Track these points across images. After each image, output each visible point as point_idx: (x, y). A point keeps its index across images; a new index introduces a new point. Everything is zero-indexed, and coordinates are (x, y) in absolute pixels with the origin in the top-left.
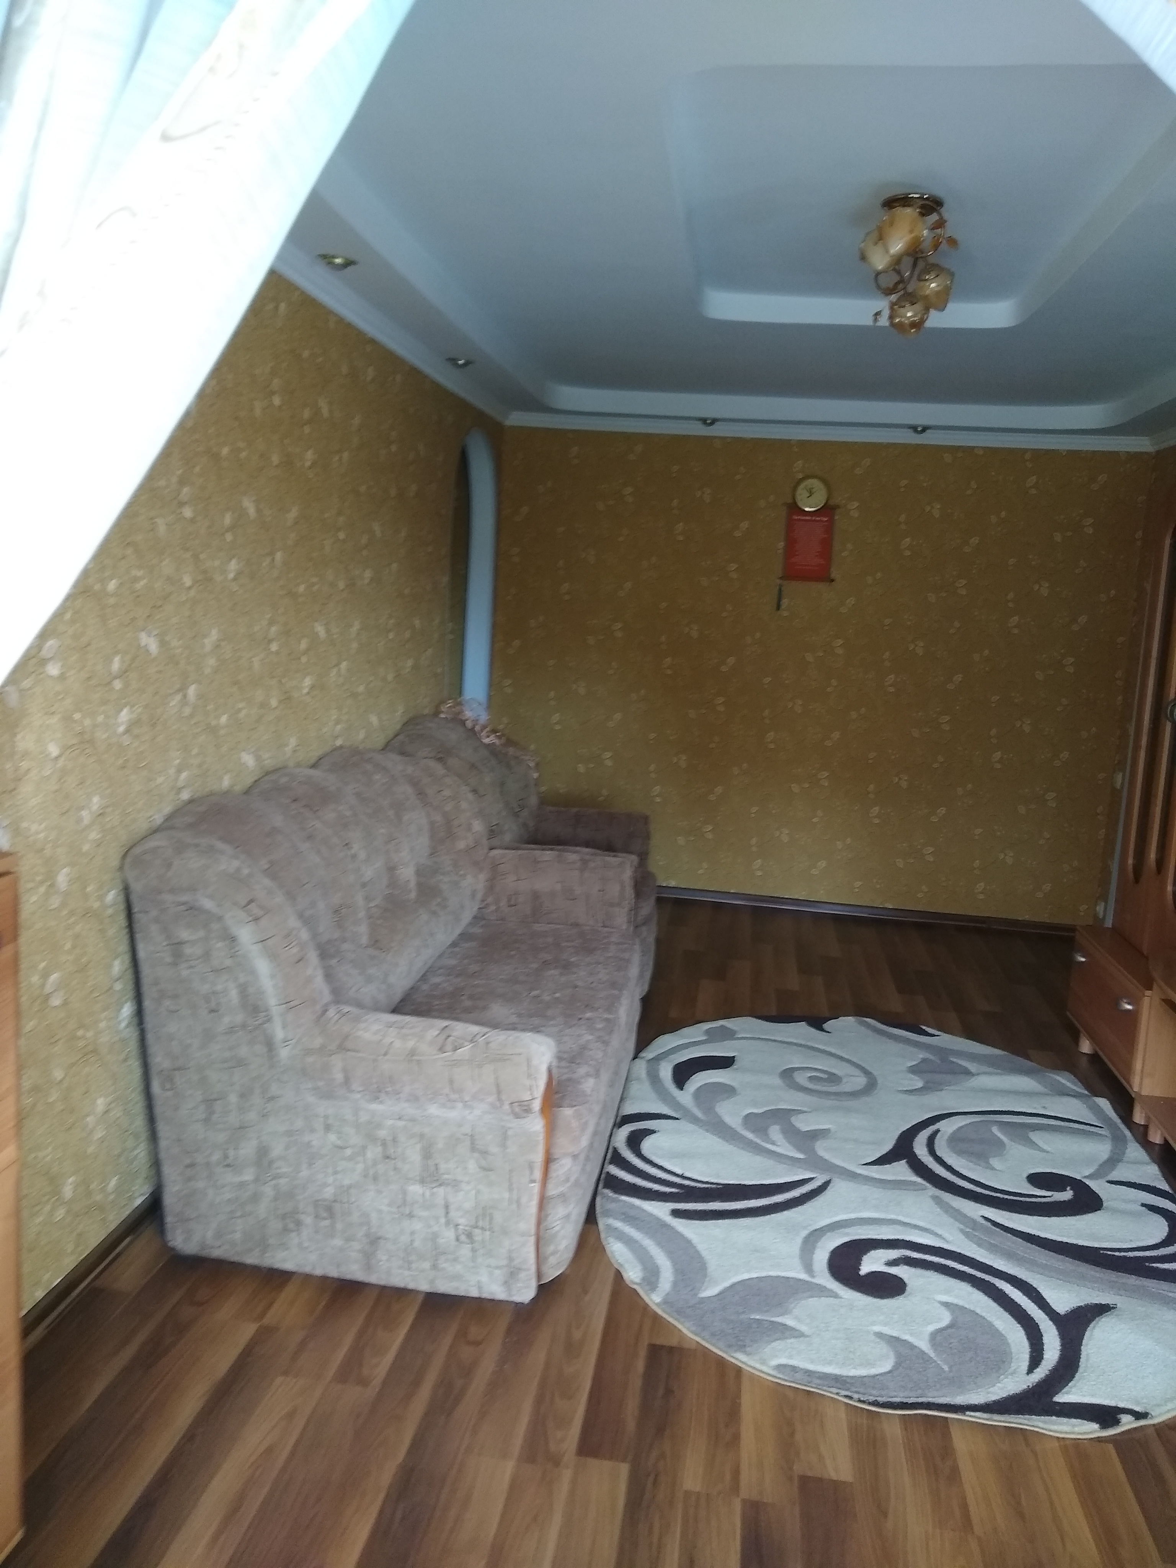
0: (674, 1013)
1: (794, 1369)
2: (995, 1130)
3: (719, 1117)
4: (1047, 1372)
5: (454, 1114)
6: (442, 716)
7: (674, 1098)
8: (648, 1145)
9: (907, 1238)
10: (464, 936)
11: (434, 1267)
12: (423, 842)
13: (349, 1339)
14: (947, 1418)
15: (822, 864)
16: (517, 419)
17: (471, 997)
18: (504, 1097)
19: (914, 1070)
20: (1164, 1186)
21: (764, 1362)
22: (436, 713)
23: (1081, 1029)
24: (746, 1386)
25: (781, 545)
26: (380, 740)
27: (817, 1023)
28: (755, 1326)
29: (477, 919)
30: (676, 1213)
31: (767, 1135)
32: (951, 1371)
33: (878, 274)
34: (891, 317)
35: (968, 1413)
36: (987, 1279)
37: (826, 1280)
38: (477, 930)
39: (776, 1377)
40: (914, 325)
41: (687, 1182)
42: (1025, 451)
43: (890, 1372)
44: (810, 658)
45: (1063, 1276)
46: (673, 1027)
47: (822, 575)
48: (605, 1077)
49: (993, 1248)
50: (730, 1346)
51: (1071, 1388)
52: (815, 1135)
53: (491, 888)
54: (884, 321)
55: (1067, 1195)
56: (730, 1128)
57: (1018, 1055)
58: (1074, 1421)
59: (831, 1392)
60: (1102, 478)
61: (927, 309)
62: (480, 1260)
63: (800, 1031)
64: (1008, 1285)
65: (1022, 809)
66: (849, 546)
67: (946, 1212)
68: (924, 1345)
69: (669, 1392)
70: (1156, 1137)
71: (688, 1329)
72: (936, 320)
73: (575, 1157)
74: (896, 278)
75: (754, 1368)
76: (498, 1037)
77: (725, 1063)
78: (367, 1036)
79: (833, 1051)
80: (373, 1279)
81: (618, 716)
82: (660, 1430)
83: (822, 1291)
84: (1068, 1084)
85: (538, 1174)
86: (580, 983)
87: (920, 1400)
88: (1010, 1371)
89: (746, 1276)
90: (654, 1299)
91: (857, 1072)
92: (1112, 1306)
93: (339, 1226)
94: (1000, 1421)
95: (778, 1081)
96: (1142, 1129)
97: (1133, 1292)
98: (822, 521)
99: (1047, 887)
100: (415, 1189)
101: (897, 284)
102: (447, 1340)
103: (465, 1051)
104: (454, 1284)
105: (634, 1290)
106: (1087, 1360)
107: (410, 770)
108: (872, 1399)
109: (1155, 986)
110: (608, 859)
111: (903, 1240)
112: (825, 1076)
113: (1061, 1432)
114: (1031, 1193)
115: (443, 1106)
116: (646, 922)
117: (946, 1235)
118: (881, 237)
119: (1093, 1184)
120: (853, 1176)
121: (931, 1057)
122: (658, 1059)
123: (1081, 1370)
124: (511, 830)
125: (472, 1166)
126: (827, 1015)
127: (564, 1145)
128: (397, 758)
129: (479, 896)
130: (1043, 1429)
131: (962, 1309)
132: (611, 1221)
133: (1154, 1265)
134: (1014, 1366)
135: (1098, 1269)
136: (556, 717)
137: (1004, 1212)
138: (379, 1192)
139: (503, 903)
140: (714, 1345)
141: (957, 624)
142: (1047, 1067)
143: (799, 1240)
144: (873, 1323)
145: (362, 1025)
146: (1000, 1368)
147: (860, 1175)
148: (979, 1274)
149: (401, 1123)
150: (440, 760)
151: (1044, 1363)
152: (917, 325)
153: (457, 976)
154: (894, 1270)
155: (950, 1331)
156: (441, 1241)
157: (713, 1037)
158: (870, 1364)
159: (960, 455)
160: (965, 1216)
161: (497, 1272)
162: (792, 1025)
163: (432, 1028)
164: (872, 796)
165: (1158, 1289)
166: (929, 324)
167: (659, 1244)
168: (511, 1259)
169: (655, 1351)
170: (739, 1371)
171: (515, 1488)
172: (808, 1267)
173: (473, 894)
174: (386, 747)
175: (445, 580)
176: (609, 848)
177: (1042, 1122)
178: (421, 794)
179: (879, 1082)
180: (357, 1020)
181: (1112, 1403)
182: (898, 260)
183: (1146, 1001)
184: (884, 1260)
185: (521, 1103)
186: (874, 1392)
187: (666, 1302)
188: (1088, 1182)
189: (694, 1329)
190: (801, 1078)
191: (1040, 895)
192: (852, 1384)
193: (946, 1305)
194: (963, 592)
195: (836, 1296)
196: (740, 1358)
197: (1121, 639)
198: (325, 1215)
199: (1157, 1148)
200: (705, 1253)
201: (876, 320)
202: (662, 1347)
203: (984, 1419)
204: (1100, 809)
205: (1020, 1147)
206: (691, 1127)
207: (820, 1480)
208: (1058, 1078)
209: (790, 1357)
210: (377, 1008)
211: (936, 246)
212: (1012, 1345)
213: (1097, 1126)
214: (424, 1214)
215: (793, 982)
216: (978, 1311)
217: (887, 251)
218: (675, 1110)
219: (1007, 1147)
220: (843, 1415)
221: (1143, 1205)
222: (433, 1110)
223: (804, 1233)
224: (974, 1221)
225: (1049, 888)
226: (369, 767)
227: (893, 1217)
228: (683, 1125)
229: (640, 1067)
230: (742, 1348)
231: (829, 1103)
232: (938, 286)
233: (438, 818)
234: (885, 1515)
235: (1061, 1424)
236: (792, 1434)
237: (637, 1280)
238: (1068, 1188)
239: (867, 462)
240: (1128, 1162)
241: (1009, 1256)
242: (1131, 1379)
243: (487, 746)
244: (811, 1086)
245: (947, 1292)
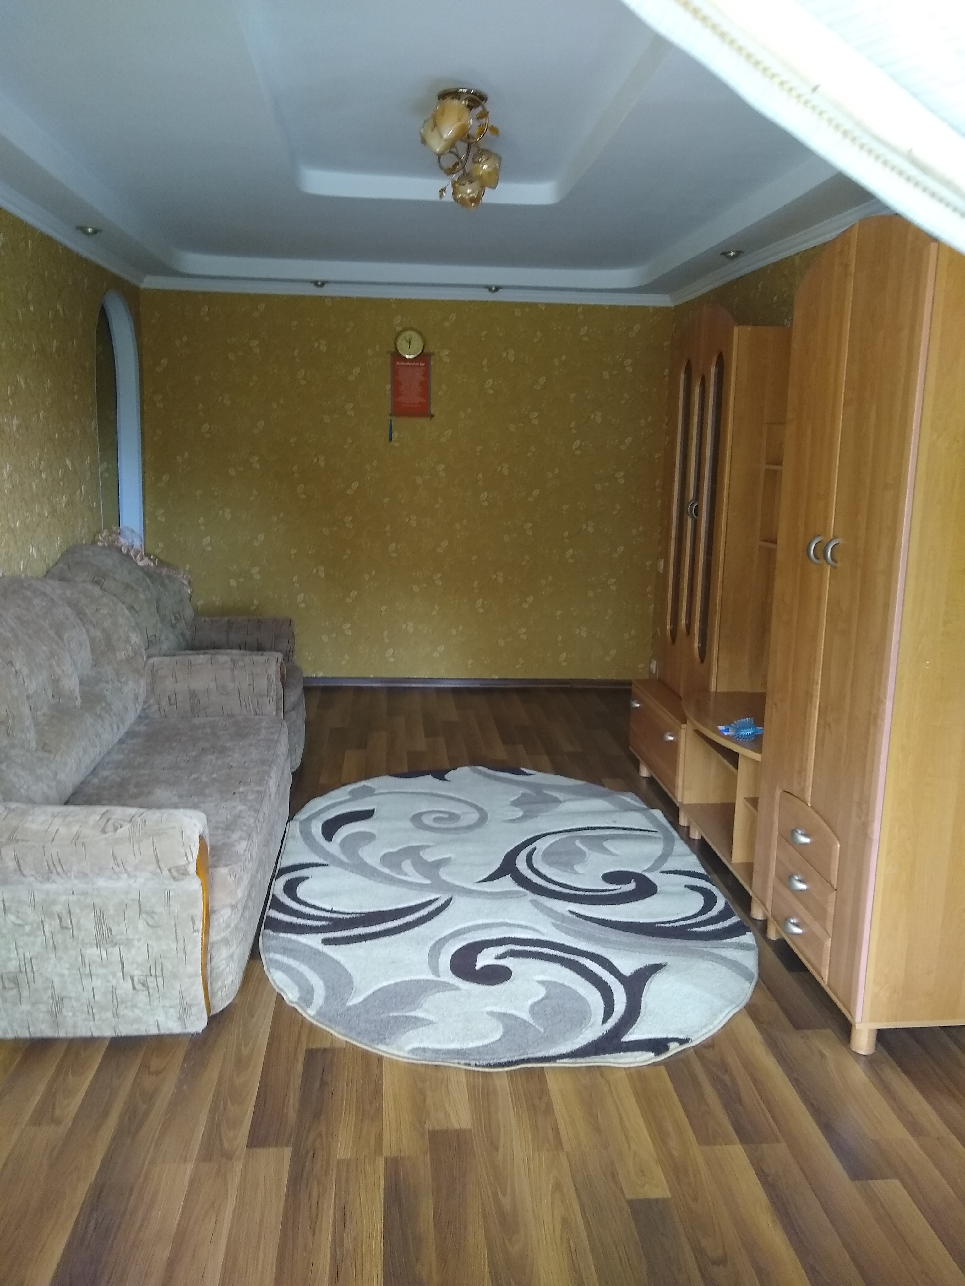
0: (323, 780)
1: (424, 1050)
2: (578, 843)
3: (362, 859)
4: (617, 1021)
5: (121, 884)
6: (100, 544)
7: (324, 849)
8: (301, 891)
9: (512, 936)
10: (130, 734)
11: (116, 1015)
12: (85, 656)
13: (41, 1088)
14: (542, 1068)
15: (441, 648)
16: (150, 282)
17: (137, 785)
18: (162, 865)
19: (515, 804)
20: (701, 870)
21: (400, 1048)
22: (94, 542)
23: (640, 759)
24: (386, 1069)
25: (389, 387)
26: (40, 569)
27: (440, 775)
28: (392, 1021)
29: (140, 718)
30: (326, 942)
31: (400, 868)
32: (545, 1032)
33: (439, 156)
34: (454, 194)
35: (558, 1061)
36: (572, 958)
37: (449, 977)
38: (142, 728)
39: (411, 1059)
40: (472, 200)
41: (335, 916)
42: (577, 306)
43: (499, 1040)
44: (419, 480)
45: (630, 948)
46: (323, 791)
47: (423, 411)
48: (257, 839)
49: (578, 935)
50: (373, 1041)
51: (634, 1029)
52: (439, 864)
53: (152, 690)
54: (448, 197)
55: (632, 886)
56: (372, 867)
57: (595, 783)
58: (636, 1053)
59: (454, 1063)
60: (637, 327)
61: (483, 188)
62: (155, 1003)
63: (427, 782)
64: (589, 960)
65: (591, 594)
66: (444, 387)
67: (542, 911)
68: (525, 1016)
69: (323, 1083)
70: (695, 835)
71: (339, 1033)
72: (490, 197)
73: (233, 907)
74: (456, 160)
75: (393, 1055)
76: (153, 816)
77: (366, 815)
78: (34, 827)
79: (453, 795)
80: (62, 1034)
81: (261, 537)
82: (317, 1116)
83: (446, 986)
84: (632, 802)
85: (199, 925)
86: (234, 764)
87: (522, 1057)
88: (590, 1024)
89: (385, 984)
90: (310, 1013)
91: (472, 810)
92: (663, 964)
93: (25, 993)
94: (582, 1063)
95: (409, 825)
96: (686, 829)
97: (678, 951)
98: (419, 366)
99: (613, 652)
100: (92, 952)
101: (455, 165)
102: (131, 1075)
103: (125, 829)
104: (135, 1026)
105: (294, 1008)
106: (646, 1007)
107: (68, 593)
108: (485, 1063)
109: (688, 721)
110: (255, 657)
111: (509, 938)
112: (446, 816)
113: (627, 1063)
114: (605, 888)
115: (111, 878)
116: (295, 707)
117: (542, 929)
118: (435, 124)
119: (650, 876)
120: (469, 893)
121: (528, 791)
122: (309, 819)
123: (641, 1015)
124: (168, 640)
125: (141, 925)
126: (449, 768)
127: (221, 898)
128: (56, 584)
129: (141, 699)
130: (614, 1063)
131: (554, 984)
132: (272, 955)
133: (694, 930)
134: (592, 1020)
135: (654, 938)
136: (207, 540)
137: (586, 906)
138: (59, 959)
139: (164, 703)
140: (360, 1042)
141: (533, 449)
142: (616, 791)
143: (427, 949)
144: (486, 1005)
145: (30, 818)
146: (582, 1024)
147: (475, 891)
148: (567, 956)
149: (72, 898)
150: (97, 583)
151: (614, 1014)
152: (476, 200)
153: (124, 769)
154: (502, 962)
155: (544, 1001)
156: (118, 992)
157: (355, 795)
158: (484, 1036)
159: (527, 310)
160: (556, 912)
161: (172, 1011)
162: (421, 778)
163: (95, 814)
164: (476, 591)
165: (696, 947)
166: (485, 199)
167: (313, 969)
168: (182, 998)
169: (311, 1054)
170: (380, 1059)
171: (195, 1184)
172: (435, 970)
173: (136, 698)
174: (48, 574)
175: (94, 424)
176: (260, 648)
177: (613, 833)
178: (80, 614)
179: (489, 815)
180: (24, 814)
181: (664, 1036)
182: (452, 145)
183: (683, 732)
184: (494, 956)
185: (178, 868)
186: (488, 1057)
187: (319, 1013)
188: (646, 874)
189: (343, 1031)
190: (428, 820)
191: (608, 659)
192: (469, 1054)
193: (542, 983)
194: (536, 422)
195: (457, 989)
196: (381, 1049)
197: (657, 456)
198: (12, 985)
199: (696, 842)
200: (350, 971)
201: (441, 196)
202: (317, 1050)
203: (570, 1063)
204: (649, 589)
205: (596, 854)
206: (338, 870)
207: (446, 1132)
208: (625, 798)
209: (422, 1041)
210: (48, 801)
211: (482, 132)
212: (591, 1005)
213: (652, 831)
214: (102, 971)
215: (421, 744)
216: (566, 983)
217: (441, 136)
218: (325, 859)
219: (587, 855)
220: (464, 1079)
221: (686, 886)
222: (101, 883)
223: (431, 943)
224: (563, 915)
225: (615, 653)
226: (28, 593)
227: (500, 920)
228: (332, 869)
229: (295, 827)
230: (382, 1040)
231: (449, 836)
232: (489, 167)
233: (98, 634)
234: (497, 1149)
235: (627, 1057)
236: (424, 1100)
237: (295, 1000)
238: (632, 881)
239: (453, 317)
240: (675, 856)
241: (589, 938)
242: (677, 1016)
243: (142, 568)
244: (436, 825)
245: (543, 972)
